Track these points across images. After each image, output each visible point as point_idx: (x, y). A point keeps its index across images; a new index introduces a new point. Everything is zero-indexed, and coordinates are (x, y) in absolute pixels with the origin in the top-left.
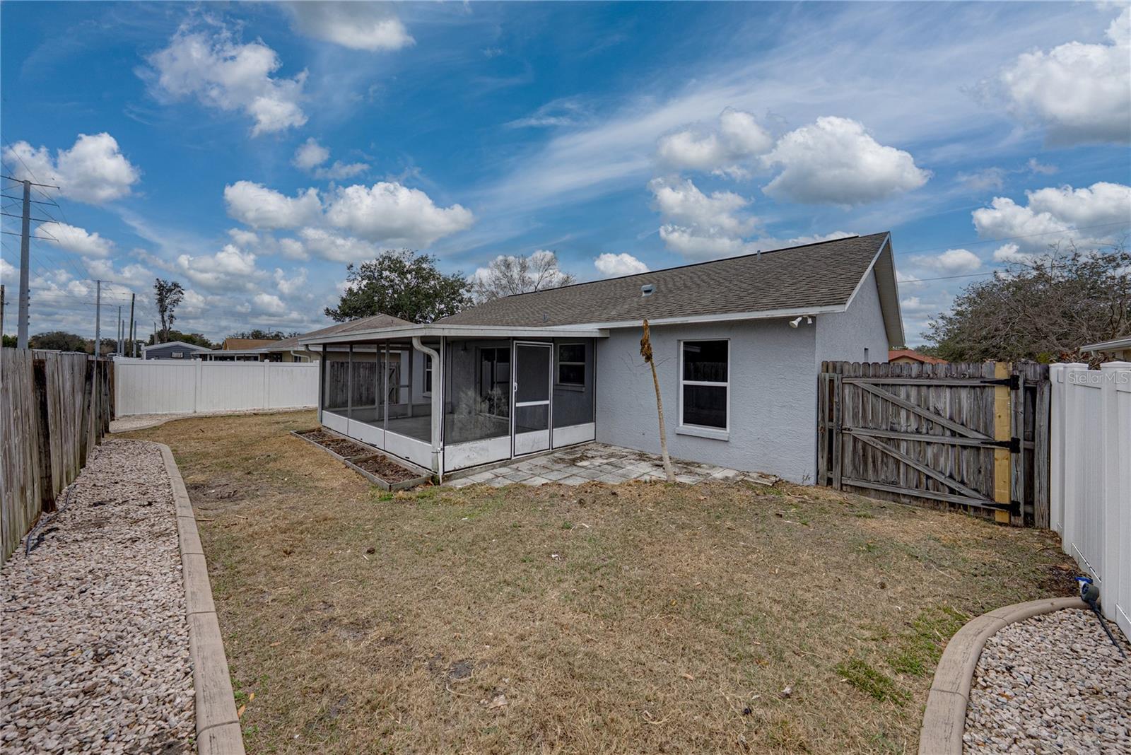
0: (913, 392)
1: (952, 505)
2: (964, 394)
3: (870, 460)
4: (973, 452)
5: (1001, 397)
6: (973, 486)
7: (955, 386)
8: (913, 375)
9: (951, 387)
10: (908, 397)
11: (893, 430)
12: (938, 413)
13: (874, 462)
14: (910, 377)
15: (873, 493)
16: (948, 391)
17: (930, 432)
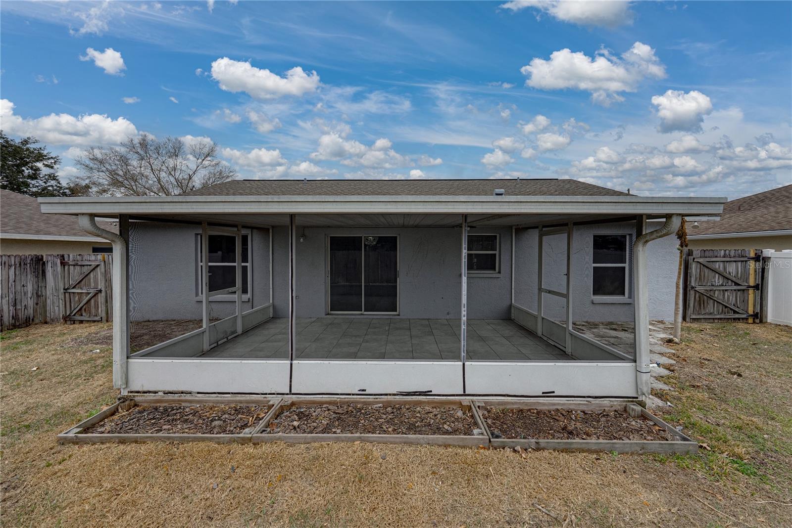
0: (721, 265)
1: (734, 319)
2: (739, 264)
3: (702, 303)
4: (742, 291)
5: (752, 264)
6: (741, 308)
7: (737, 261)
8: (722, 256)
9: (735, 261)
10: (719, 267)
11: (712, 285)
12: (730, 273)
13: (704, 304)
14: (720, 257)
15: (702, 320)
16: (734, 263)
17: (727, 285)
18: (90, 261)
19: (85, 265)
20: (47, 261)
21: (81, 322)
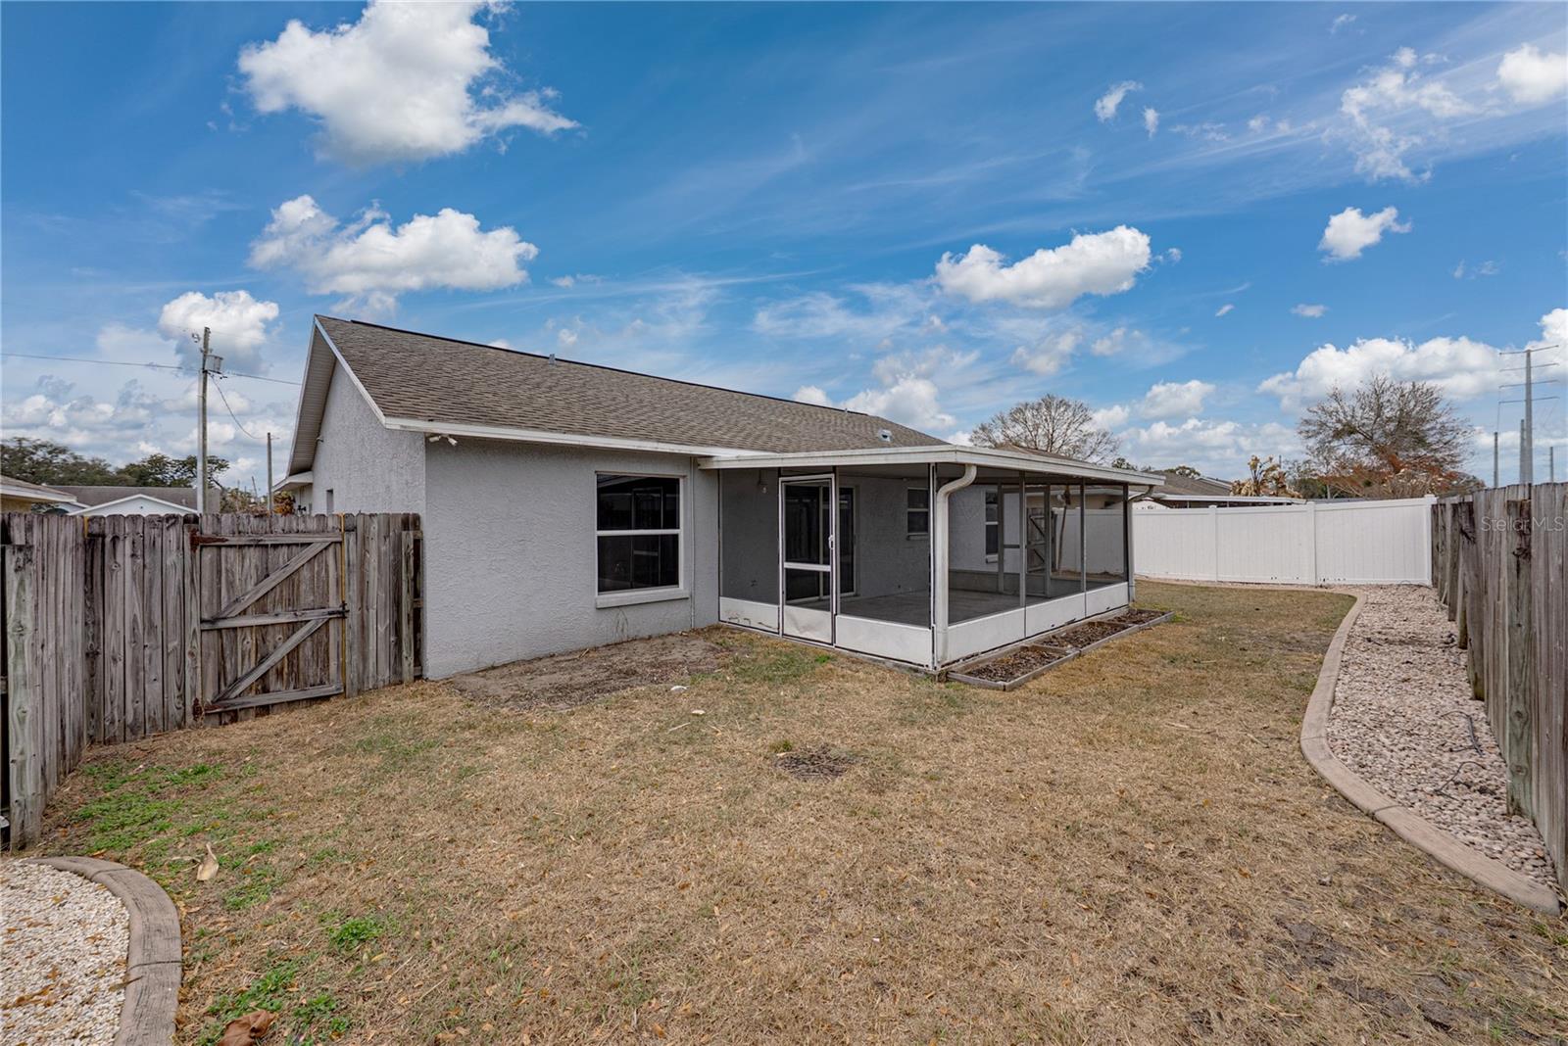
18: (298, 532)
19: (282, 545)
20: (115, 539)
21: (264, 710)
